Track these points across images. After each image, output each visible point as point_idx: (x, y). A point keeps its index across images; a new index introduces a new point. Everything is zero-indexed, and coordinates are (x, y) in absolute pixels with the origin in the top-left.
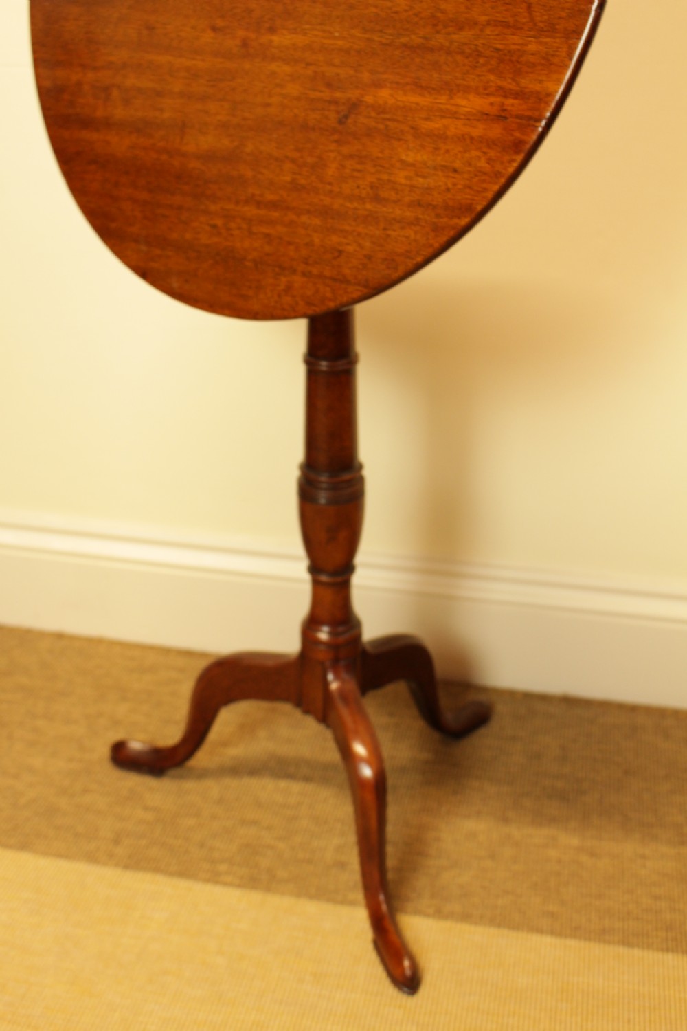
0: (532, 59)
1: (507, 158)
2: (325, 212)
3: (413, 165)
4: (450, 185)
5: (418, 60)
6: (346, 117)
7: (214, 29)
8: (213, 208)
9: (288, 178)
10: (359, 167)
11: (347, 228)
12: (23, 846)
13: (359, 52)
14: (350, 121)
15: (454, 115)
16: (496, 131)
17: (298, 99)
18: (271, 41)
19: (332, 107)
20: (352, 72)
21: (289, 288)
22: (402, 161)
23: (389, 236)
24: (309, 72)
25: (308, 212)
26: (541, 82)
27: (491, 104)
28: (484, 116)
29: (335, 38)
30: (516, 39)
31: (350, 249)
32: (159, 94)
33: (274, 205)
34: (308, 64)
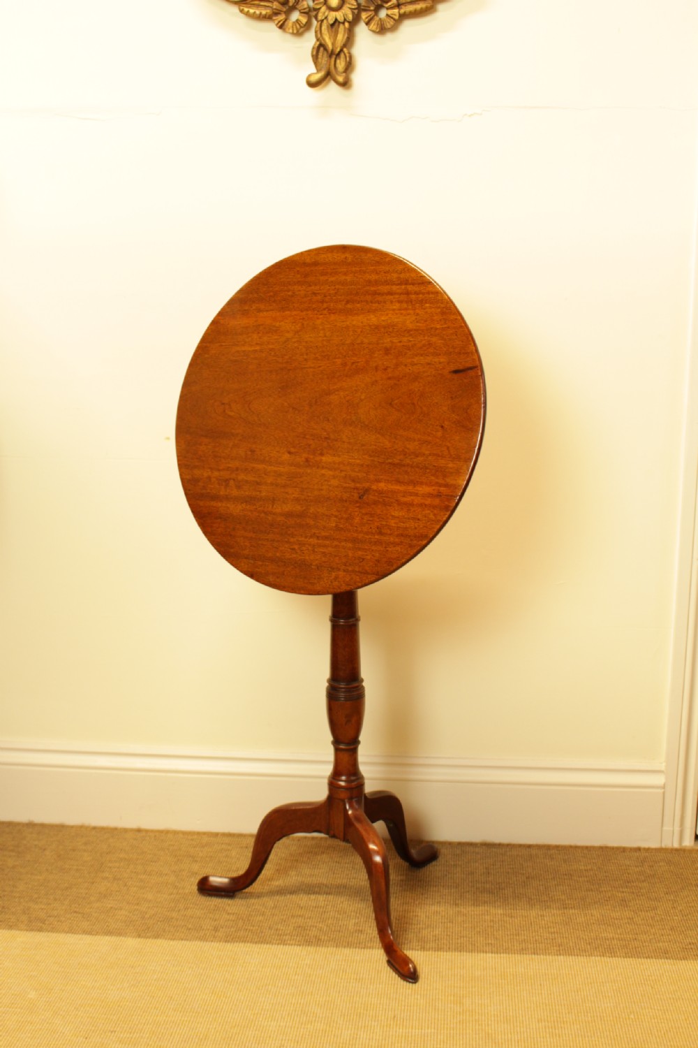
0: (451, 470)
1: (442, 513)
2: (354, 540)
3: (398, 517)
4: (416, 526)
5: (397, 470)
6: (363, 496)
7: (289, 453)
8: (292, 540)
9: (334, 525)
10: (371, 519)
11: (366, 547)
12: (157, 936)
13: (368, 466)
14: (364, 497)
15: (417, 495)
16: (437, 501)
17: (337, 487)
18: (321, 460)
19: (355, 491)
20: (365, 475)
21: (336, 578)
22: (393, 516)
23: (387, 550)
24: (343, 474)
25: (345, 540)
26: (456, 480)
27: (434, 490)
28: (430, 495)
29: (355, 459)
30: (443, 461)
31: (369, 557)
32: (258, 484)
33: (326, 538)
34: (341, 471)
